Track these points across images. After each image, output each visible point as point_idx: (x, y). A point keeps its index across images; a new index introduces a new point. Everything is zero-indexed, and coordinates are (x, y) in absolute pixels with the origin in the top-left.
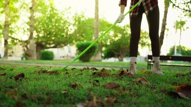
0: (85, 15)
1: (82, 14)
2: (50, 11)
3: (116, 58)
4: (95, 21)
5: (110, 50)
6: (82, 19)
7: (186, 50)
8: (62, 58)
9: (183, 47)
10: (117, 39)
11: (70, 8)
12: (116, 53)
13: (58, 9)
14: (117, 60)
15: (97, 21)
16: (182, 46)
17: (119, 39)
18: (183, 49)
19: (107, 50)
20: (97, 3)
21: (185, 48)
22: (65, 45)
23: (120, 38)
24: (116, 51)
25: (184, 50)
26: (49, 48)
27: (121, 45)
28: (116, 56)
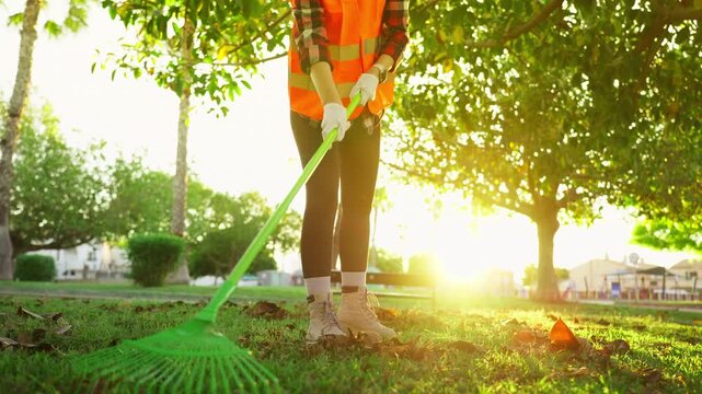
0: (144, 164)
1: (137, 161)
2: (48, 149)
3: (217, 276)
4: (176, 183)
5: (204, 256)
6: (136, 175)
7: (387, 258)
8: (69, 277)
9: (381, 251)
10: (222, 227)
11: (103, 145)
12: (218, 264)
13: (67, 146)
14: (220, 280)
15: (183, 182)
16: (378, 250)
17: (227, 229)
18: (380, 255)
19: (196, 255)
20: (183, 138)
21: (384, 253)
22: (84, 241)
23: (229, 226)
24: (217, 257)
25: (382, 259)
26: (38, 248)
27: (233, 243)
28: (218, 271)
